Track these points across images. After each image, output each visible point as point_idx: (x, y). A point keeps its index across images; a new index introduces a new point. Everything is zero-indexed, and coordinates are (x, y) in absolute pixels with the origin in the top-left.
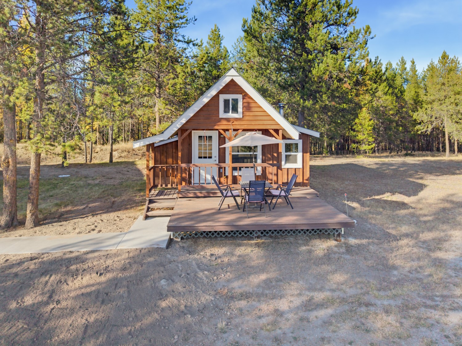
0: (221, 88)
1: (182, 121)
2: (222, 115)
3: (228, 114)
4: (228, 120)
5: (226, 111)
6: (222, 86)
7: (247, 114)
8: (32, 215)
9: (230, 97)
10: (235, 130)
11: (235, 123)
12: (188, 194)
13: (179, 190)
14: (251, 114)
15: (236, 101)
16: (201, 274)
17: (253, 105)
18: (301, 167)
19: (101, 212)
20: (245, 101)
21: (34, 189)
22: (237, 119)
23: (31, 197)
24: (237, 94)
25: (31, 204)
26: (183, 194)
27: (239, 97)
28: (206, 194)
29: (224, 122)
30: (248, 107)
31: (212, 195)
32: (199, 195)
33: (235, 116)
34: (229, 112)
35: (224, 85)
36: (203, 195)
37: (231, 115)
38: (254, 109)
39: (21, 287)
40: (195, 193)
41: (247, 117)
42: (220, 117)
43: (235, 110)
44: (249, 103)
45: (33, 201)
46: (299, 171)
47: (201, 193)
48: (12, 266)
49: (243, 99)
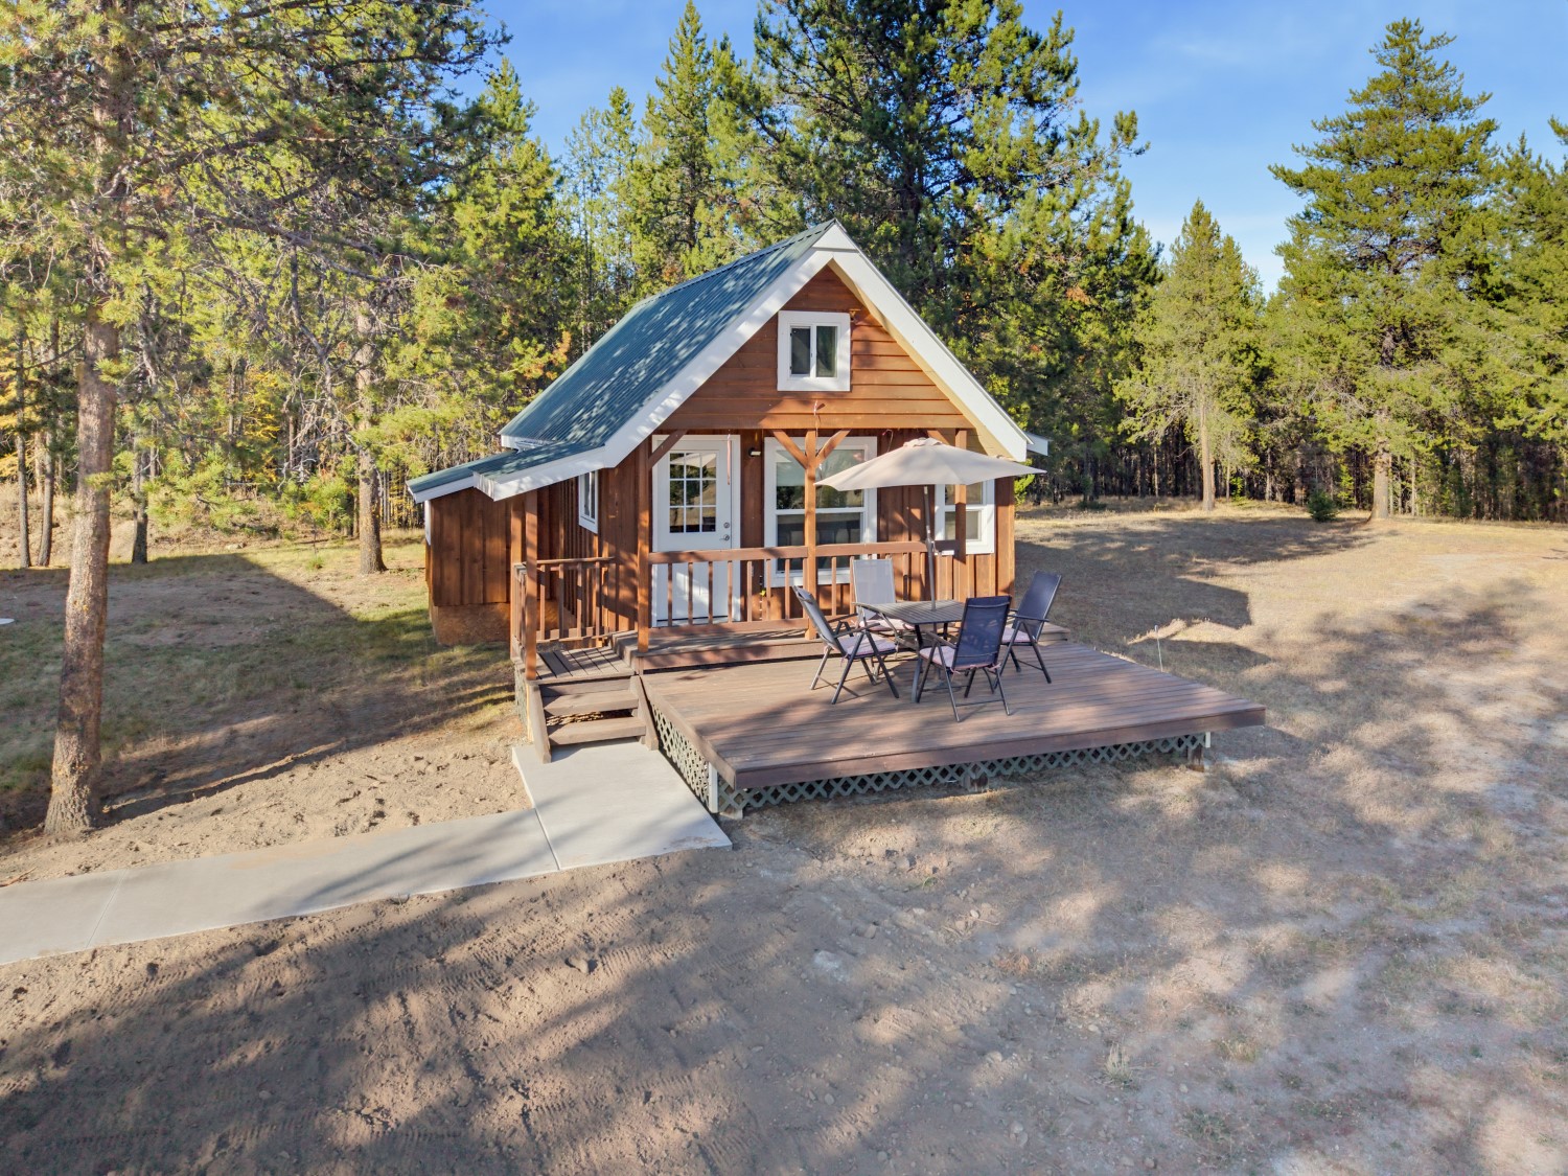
0: (797, 288)
1: (667, 402)
2: (786, 381)
3: (806, 379)
4: (804, 398)
5: (799, 368)
6: (799, 281)
7: (865, 377)
8: (78, 783)
9: (812, 320)
10: (824, 433)
11: (829, 408)
12: (674, 657)
13: (640, 646)
14: (877, 378)
15: (827, 335)
16: (910, 917)
17: (880, 348)
18: (992, 550)
19: (322, 748)
20: (858, 334)
21: (85, 675)
22: (831, 396)
23: (77, 710)
24: (835, 311)
25: (74, 738)
26: (657, 659)
27: (840, 321)
28: (733, 656)
29: (791, 406)
30: (864, 358)
31: (752, 658)
32: (710, 658)
33: (827, 384)
34: (806, 371)
35: (806, 280)
36: (721, 660)
37: (813, 381)
38: (883, 363)
39: (320, 1058)
40: (696, 654)
41: (864, 389)
42: (781, 387)
43: (827, 364)
44: (867, 342)
45: (83, 724)
46: (986, 563)
47: (716, 651)
48: (201, 985)
49: (853, 327)
